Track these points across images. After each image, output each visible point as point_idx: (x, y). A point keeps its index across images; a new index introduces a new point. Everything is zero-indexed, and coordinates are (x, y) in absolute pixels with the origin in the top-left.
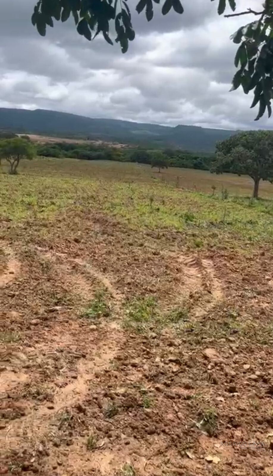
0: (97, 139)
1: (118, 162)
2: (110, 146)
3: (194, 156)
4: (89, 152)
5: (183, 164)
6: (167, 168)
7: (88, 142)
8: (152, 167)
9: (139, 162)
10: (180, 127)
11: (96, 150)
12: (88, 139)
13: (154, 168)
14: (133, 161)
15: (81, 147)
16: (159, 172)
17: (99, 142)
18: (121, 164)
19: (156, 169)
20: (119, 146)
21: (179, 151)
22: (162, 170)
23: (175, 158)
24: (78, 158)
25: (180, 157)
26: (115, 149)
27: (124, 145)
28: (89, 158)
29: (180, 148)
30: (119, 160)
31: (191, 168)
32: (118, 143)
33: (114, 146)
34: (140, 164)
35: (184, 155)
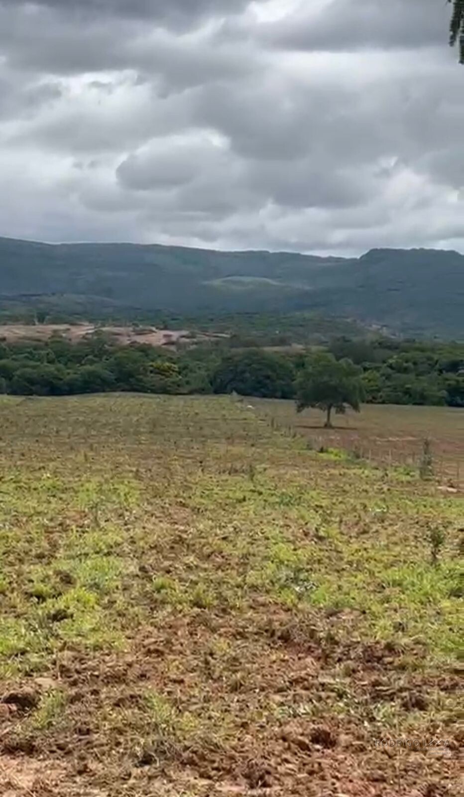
0: (72, 317)
1: (163, 397)
2: (126, 341)
3: (445, 359)
4: (52, 368)
5: (407, 392)
6: (356, 407)
7: (44, 330)
8: (300, 408)
9: (242, 393)
10: (377, 256)
11: (78, 359)
12: (41, 320)
13: (307, 411)
14: (219, 390)
15: (16, 349)
16: (328, 426)
17: (83, 330)
18: (177, 403)
19: (315, 415)
20: (157, 338)
21: (385, 345)
22: (337, 419)
23: (377, 369)
24: (14, 393)
25: (391, 367)
26: (145, 350)
27: (175, 335)
28: (54, 388)
29: (385, 332)
30: (164, 391)
31: (439, 403)
32: (154, 329)
33: (141, 340)
34: (247, 399)
35: (409, 355)
